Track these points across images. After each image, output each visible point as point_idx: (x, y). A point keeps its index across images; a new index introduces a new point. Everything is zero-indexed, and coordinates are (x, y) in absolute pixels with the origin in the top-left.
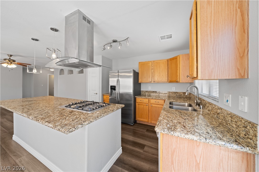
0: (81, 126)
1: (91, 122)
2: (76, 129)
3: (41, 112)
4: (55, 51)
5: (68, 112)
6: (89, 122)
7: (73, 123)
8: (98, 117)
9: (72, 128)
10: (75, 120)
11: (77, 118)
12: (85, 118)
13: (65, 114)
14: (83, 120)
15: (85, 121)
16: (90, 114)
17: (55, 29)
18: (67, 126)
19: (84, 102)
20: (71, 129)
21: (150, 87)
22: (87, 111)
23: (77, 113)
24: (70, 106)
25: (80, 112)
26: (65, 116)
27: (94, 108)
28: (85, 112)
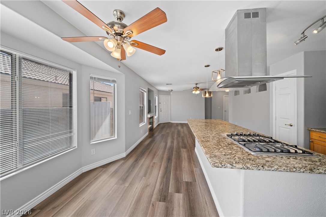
0: (231, 166)
1: (248, 168)
2: (224, 167)
5: (227, 142)
6: (244, 166)
7: (223, 157)
8: (262, 166)
9: (218, 163)
10: (228, 155)
11: (231, 154)
12: (242, 158)
13: (222, 144)
14: (237, 160)
15: (239, 163)
16: (252, 156)
18: (215, 159)
19: (254, 135)
20: (217, 163)
22: (250, 150)
23: (235, 148)
24: (231, 136)
25: (240, 148)
26: (220, 146)
27: (264, 150)
28: (247, 150)
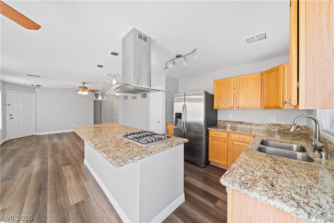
0: (132, 161)
1: (143, 157)
2: (126, 163)
3: (101, 140)
4: (115, 76)
5: (124, 142)
6: (141, 157)
7: (124, 156)
8: (151, 152)
9: (122, 162)
10: (127, 152)
11: (130, 151)
12: (138, 151)
13: (121, 145)
14: (135, 154)
15: (137, 156)
16: (144, 148)
17: (115, 53)
18: (118, 159)
19: (142, 132)
20: (120, 162)
21: (232, 115)
22: (142, 144)
23: (132, 145)
24: (127, 136)
25: (135, 144)
26: (119, 147)
27: (150, 141)
28: (140, 144)
